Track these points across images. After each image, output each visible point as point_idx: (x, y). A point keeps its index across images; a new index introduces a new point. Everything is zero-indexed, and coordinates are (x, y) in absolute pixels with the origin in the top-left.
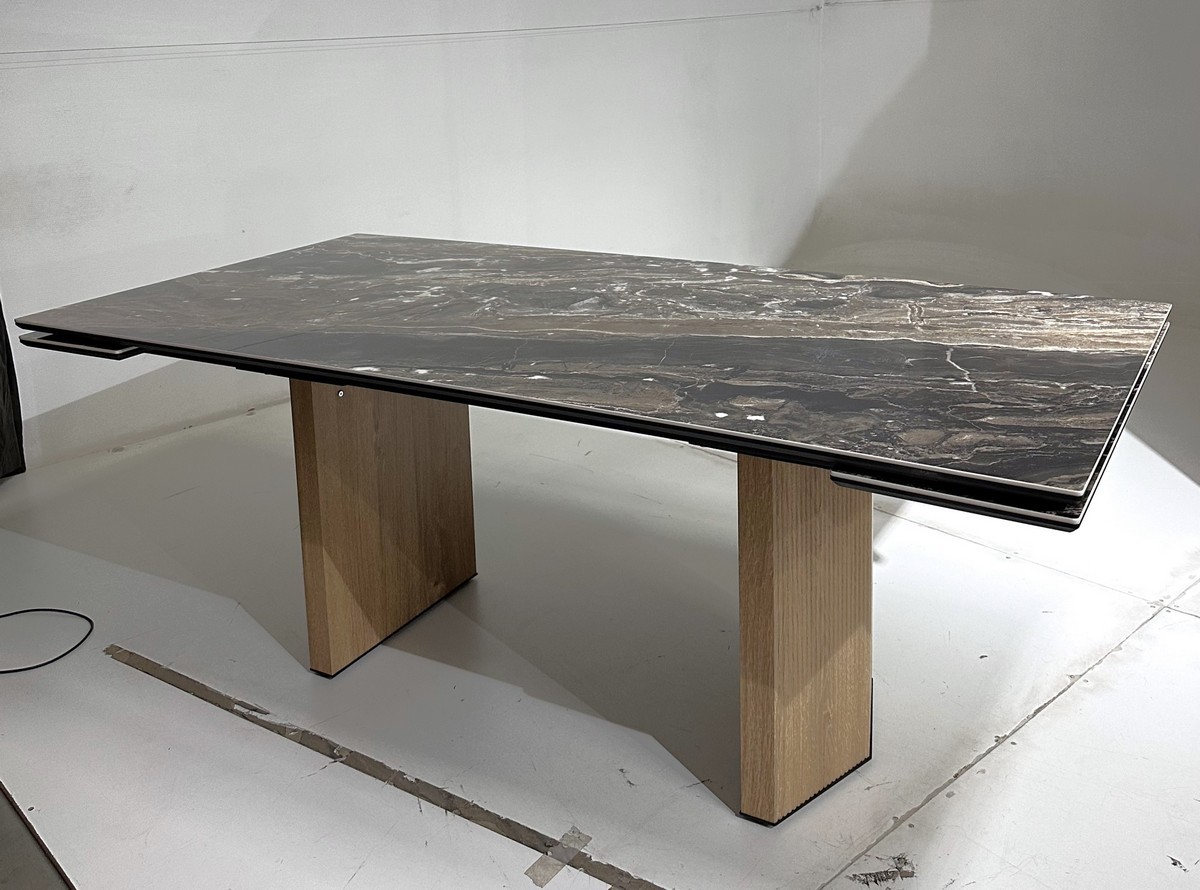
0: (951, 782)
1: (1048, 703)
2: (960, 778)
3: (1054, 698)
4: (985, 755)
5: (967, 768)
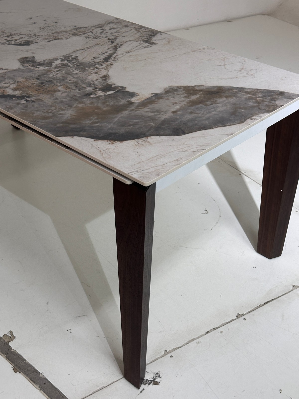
0: (202, 336)
1: (274, 300)
2: (208, 334)
3: (279, 297)
4: (227, 323)
5: (214, 329)
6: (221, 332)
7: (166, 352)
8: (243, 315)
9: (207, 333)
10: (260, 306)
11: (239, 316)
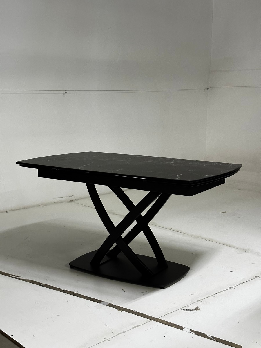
1: (247, 281)
3: (249, 280)
4: (225, 290)
5: (220, 292)
6: (224, 293)
7: (198, 301)
8: (233, 287)
9: (216, 294)
10: (241, 284)
11: (230, 288)
